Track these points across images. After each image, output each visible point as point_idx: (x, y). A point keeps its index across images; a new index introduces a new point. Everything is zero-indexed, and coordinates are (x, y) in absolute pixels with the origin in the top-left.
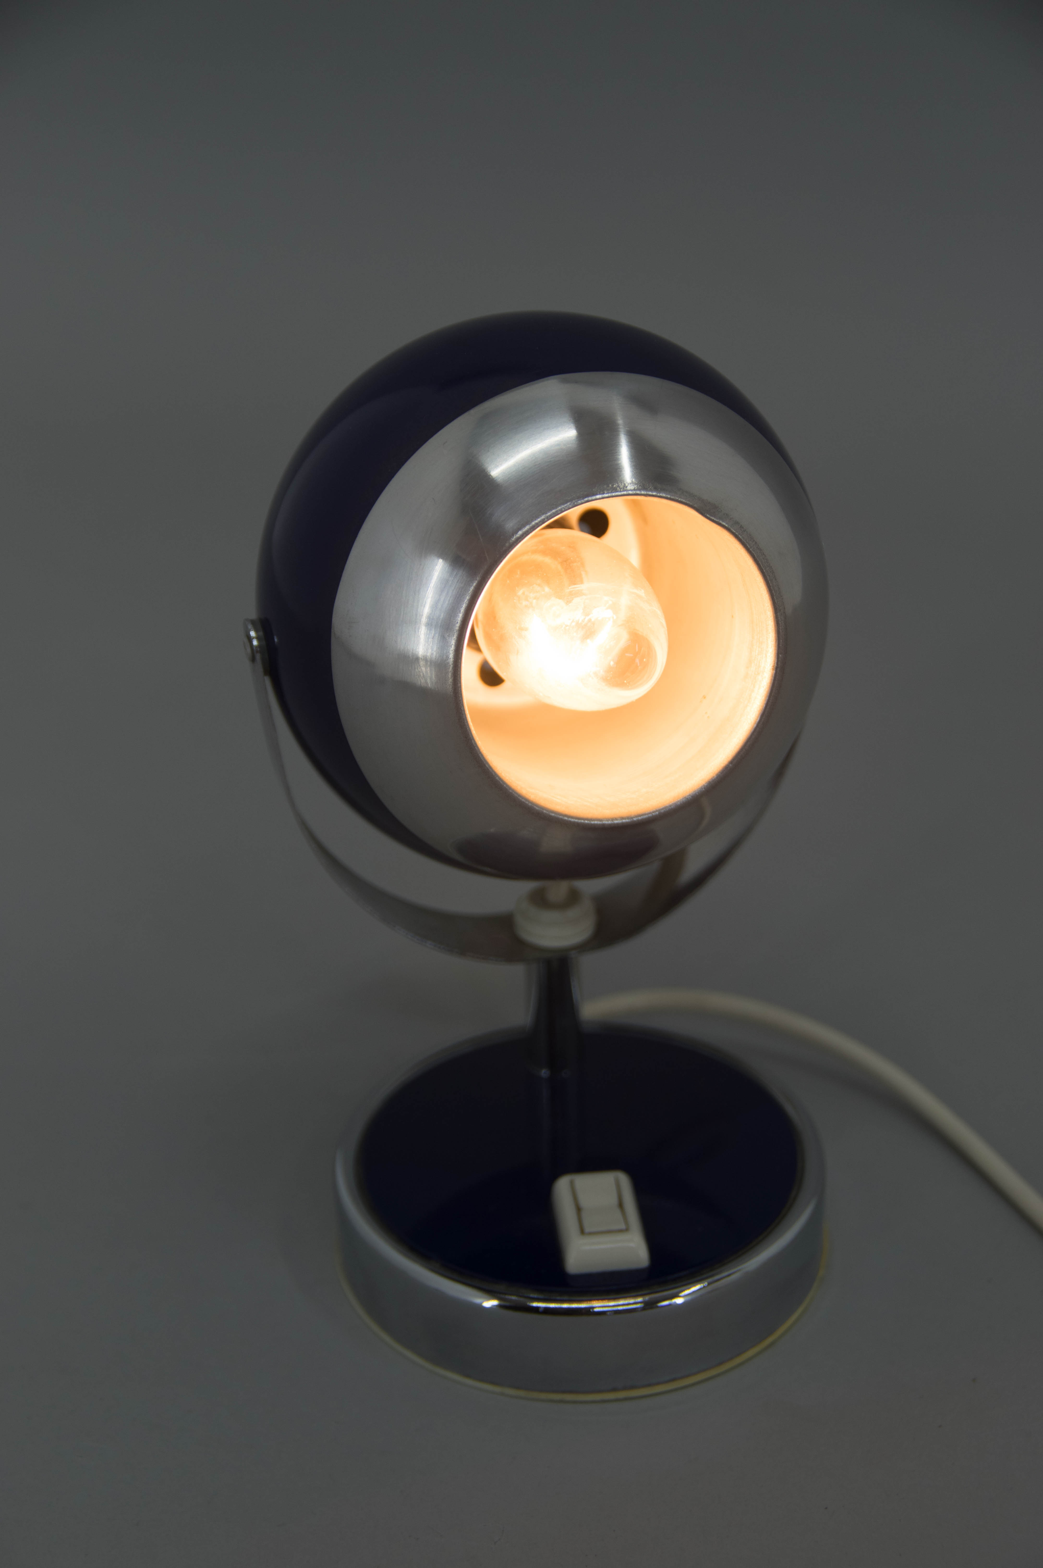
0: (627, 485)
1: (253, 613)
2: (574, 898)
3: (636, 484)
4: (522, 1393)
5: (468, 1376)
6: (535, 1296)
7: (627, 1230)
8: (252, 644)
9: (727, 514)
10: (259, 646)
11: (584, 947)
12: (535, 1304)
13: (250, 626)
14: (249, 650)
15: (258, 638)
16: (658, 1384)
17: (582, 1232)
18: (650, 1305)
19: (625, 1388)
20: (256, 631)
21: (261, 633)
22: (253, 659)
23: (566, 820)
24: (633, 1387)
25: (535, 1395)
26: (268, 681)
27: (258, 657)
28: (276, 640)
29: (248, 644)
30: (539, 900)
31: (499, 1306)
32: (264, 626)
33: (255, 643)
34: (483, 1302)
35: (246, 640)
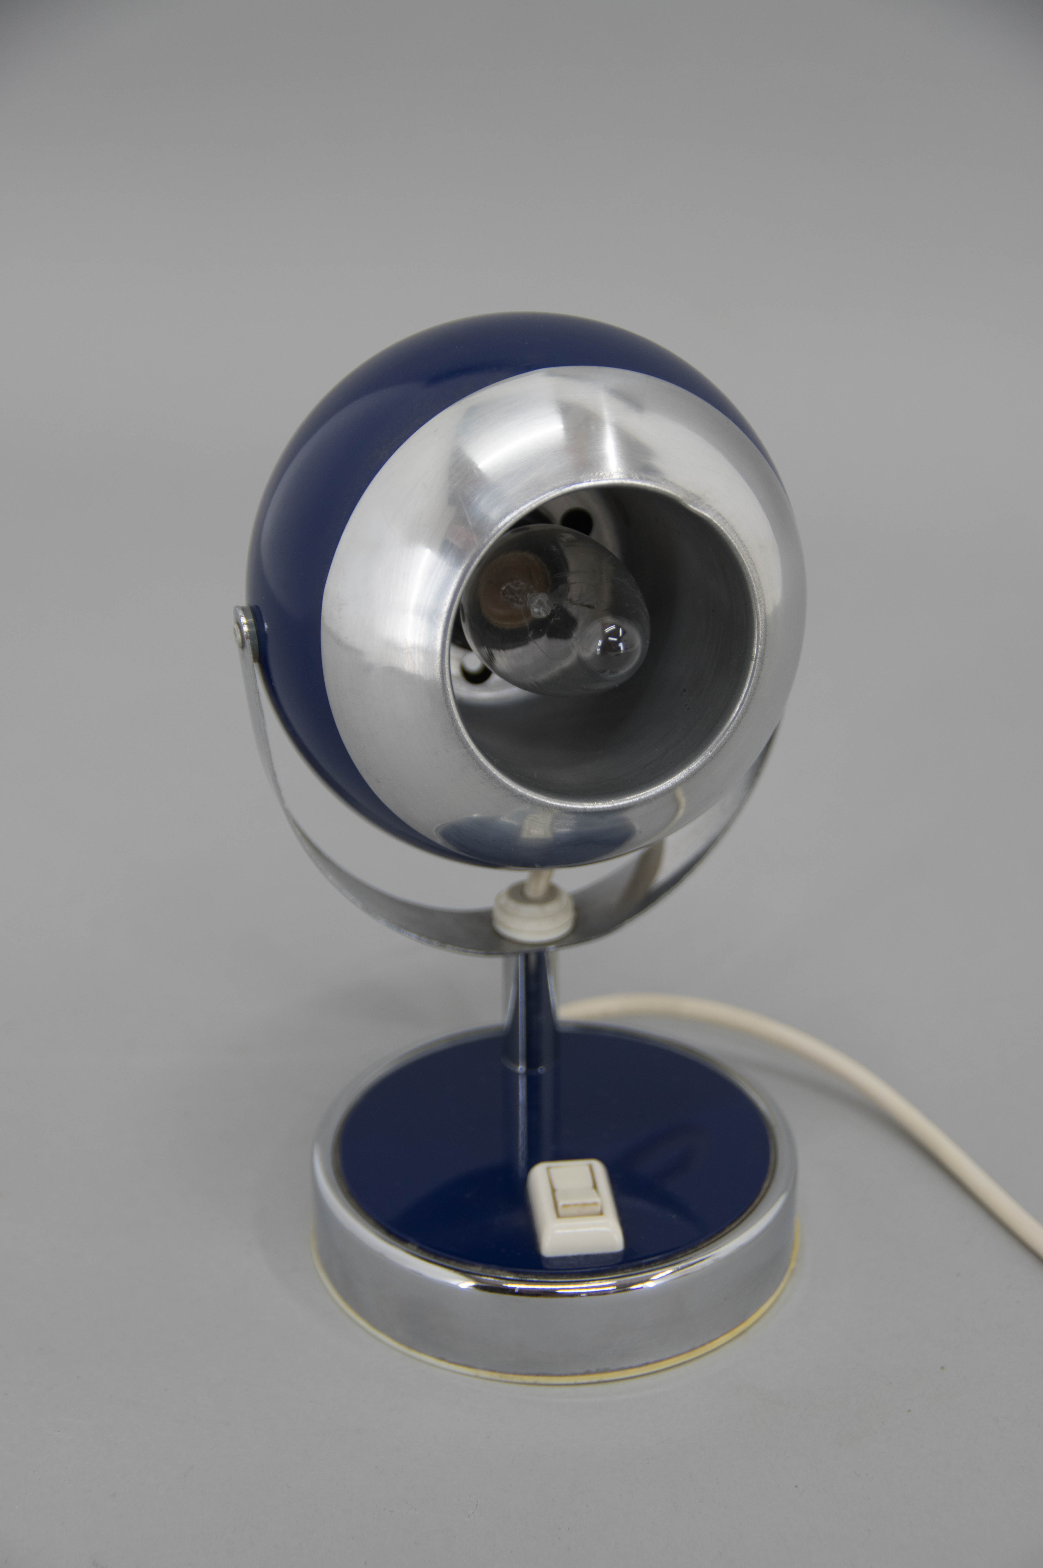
0: (612, 474)
1: (243, 602)
2: (552, 893)
3: (621, 473)
4: (496, 1376)
5: (442, 1359)
6: (511, 1277)
7: (601, 1213)
8: (243, 630)
9: (709, 506)
10: (249, 632)
11: (562, 942)
12: (510, 1285)
13: (241, 613)
14: (239, 636)
15: (248, 624)
16: (630, 1368)
17: (558, 1216)
18: (622, 1288)
19: (598, 1372)
20: (247, 617)
21: (251, 620)
22: (243, 646)
23: (548, 803)
24: (606, 1371)
25: (510, 1377)
26: (256, 669)
27: (248, 642)
28: (266, 626)
29: (239, 630)
30: (518, 893)
31: (476, 1287)
32: (256, 613)
33: (246, 629)
34: (460, 1283)
35: (236, 627)
